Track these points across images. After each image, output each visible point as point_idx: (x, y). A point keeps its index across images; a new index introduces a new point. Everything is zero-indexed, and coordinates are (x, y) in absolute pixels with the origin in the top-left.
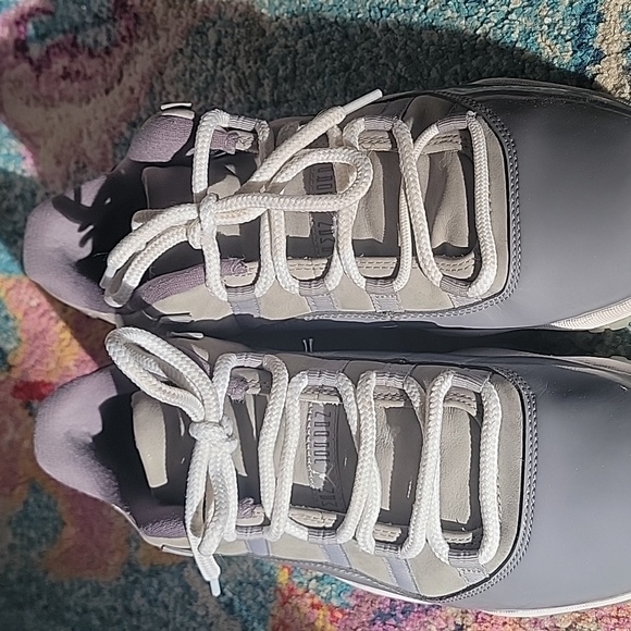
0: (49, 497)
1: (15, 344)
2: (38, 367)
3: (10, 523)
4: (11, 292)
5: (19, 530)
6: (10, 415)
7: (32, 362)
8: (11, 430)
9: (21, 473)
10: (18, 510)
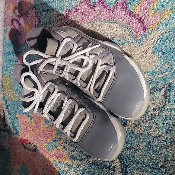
0: (27, 166)
1: (20, 130)
2: (25, 136)
3: (18, 171)
4: (20, 118)
5: (20, 173)
6: (19, 146)
7: (24, 135)
8: (19, 149)
9: (21, 160)
10: (20, 168)
